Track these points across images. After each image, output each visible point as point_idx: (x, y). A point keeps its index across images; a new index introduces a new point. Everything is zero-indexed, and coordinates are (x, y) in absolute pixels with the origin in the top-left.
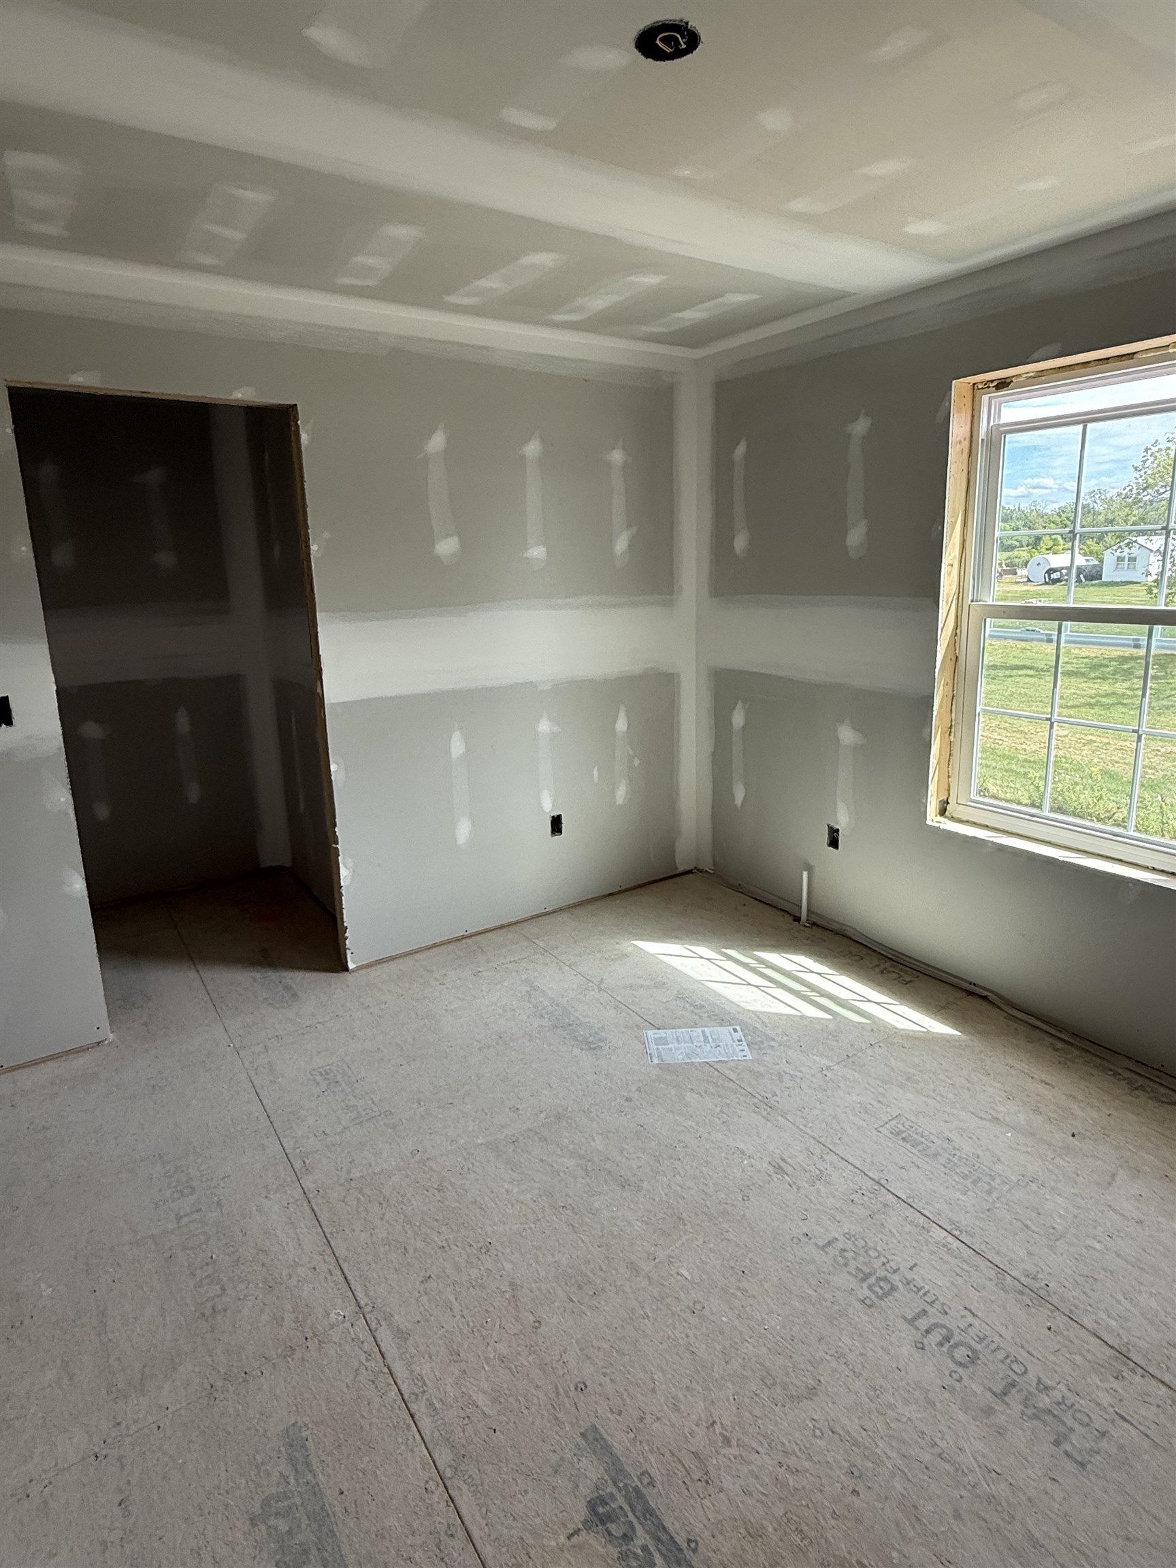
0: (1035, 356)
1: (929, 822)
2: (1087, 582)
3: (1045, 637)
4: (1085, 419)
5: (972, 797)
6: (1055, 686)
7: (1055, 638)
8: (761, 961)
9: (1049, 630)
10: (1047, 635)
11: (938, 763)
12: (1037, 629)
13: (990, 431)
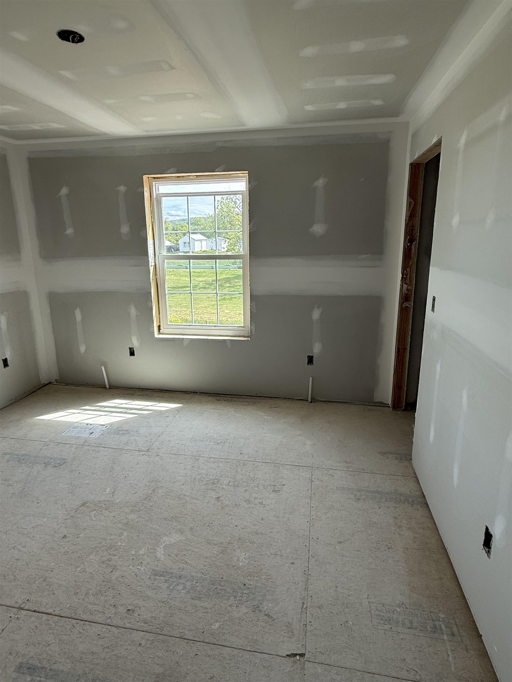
0: (168, 172)
1: (155, 336)
2: (175, 252)
3: (185, 267)
4: (188, 195)
5: (168, 324)
6: (191, 283)
7: (189, 267)
8: (101, 407)
9: (186, 264)
10: (185, 266)
11: (156, 314)
12: (182, 265)
13: (157, 195)
